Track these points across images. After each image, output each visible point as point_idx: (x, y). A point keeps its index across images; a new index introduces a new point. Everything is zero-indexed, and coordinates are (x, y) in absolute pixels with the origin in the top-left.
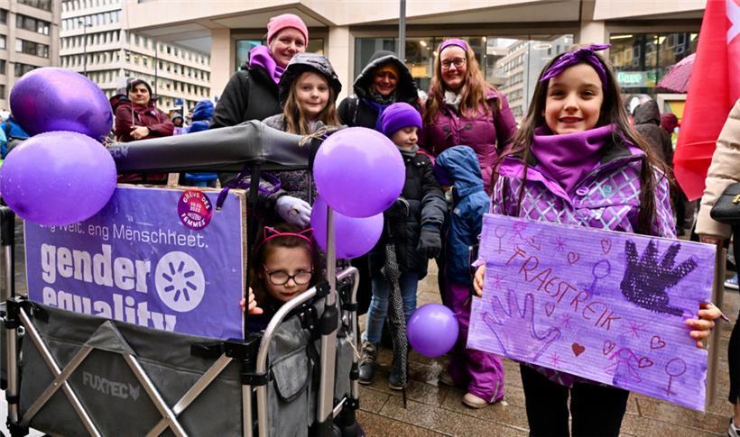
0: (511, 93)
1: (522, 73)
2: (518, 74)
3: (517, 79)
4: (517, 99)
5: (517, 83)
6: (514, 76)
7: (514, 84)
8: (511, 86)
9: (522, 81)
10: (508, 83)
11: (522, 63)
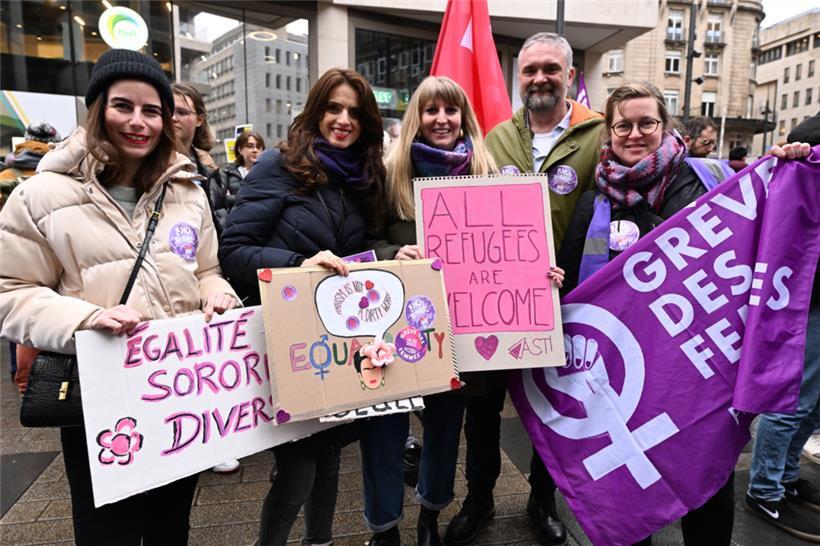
0: (220, 109)
1: (233, 81)
2: (227, 83)
3: (227, 90)
4: (228, 118)
5: (228, 95)
6: (223, 85)
7: (223, 97)
8: (219, 98)
9: (233, 93)
10: (215, 95)
11: (232, 68)
